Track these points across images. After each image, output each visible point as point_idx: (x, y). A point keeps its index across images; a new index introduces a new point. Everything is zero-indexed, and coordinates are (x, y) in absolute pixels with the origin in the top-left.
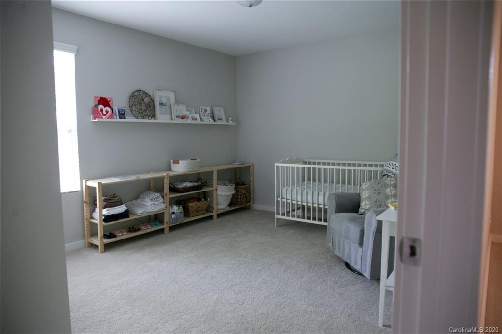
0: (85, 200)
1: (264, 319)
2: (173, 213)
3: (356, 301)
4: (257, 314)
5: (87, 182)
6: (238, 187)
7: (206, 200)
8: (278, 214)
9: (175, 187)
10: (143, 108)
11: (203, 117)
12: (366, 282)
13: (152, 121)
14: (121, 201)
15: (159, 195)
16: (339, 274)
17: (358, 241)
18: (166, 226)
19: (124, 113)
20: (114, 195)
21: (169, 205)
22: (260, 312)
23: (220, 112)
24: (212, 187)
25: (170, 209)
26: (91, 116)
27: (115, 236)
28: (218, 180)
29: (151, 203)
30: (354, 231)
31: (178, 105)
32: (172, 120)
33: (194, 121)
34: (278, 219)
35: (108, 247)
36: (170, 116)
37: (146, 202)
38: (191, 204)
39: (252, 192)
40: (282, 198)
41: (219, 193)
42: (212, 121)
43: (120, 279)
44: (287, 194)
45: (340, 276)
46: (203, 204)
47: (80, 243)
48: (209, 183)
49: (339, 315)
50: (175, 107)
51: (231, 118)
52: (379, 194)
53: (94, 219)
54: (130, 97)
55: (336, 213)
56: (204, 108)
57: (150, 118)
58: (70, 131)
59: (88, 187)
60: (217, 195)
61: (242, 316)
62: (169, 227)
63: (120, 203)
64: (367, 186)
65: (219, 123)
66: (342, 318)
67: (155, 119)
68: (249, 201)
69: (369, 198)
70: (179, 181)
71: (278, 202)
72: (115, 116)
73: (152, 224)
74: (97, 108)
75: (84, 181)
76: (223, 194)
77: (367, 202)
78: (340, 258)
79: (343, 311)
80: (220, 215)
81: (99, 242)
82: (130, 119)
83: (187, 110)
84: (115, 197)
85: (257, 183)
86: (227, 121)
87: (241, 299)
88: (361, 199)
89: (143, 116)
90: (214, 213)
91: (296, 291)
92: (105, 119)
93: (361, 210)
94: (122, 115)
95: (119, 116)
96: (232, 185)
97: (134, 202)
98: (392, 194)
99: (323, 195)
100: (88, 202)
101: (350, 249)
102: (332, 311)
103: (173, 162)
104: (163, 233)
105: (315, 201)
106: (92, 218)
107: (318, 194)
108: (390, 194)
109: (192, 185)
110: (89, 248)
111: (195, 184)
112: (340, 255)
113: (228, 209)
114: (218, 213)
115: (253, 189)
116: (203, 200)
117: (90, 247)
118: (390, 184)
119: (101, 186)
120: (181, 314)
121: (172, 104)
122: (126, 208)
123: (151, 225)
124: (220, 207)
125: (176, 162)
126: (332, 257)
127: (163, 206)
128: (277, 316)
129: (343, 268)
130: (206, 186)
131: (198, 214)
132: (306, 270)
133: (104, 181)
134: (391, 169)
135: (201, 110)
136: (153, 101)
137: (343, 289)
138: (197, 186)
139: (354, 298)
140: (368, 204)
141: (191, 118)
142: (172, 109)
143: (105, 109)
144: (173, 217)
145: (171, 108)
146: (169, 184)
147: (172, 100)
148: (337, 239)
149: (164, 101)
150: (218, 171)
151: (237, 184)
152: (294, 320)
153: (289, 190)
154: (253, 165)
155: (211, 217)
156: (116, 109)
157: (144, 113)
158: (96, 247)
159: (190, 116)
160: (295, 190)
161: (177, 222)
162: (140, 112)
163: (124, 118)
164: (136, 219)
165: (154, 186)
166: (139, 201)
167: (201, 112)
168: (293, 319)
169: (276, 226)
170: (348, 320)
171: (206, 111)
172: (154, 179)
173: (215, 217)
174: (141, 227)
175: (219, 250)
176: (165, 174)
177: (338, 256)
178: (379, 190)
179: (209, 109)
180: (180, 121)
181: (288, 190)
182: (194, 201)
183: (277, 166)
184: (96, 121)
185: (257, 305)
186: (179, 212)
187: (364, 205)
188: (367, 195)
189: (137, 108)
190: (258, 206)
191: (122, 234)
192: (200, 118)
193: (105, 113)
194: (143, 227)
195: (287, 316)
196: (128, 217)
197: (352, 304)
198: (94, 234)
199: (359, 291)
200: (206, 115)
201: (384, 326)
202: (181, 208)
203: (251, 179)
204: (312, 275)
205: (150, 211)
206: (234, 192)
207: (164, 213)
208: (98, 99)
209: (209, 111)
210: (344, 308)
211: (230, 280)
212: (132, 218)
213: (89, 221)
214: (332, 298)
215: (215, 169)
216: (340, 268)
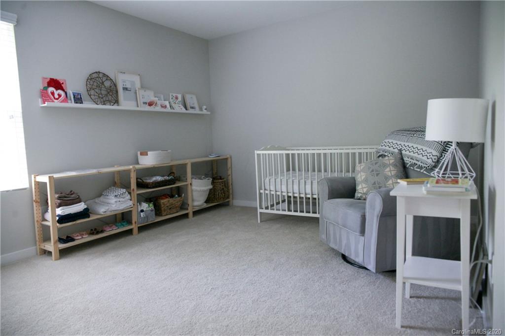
0: (34, 199)
1: (254, 328)
2: (142, 211)
3: (363, 298)
4: (245, 323)
5: (37, 177)
6: (215, 181)
7: (179, 196)
8: (261, 208)
9: (143, 182)
10: (104, 92)
11: (173, 105)
12: (370, 275)
13: (115, 107)
14: (79, 198)
15: (124, 190)
16: (337, 269)
17: (358, 228)
18: (134, 227)
19: (81, 98)
20: (71, 192)
21: (137, 203)
22: (249, 320)
23: (192, 100)
24: (186, 182)
25: (139, 206)
26: (40, 100)
27: (73, 240)
28: (193, 174)
29: (115, 200)
30: (353, 217)
31: (145, 91)
32: (138, 107)
33: (163, 109)
34: (261, 213)
35: (64, 253)
36: (136, 102)
37: (110, 199)
38: (162, 201)
39: (231, 187)
40: (265, 190)
41: (194, 188)
42: (184, 109)
43: (75, 289)
44: (270, 185)
45: (338, 271)
46: (176, 201)
47: (32, 250)
48: (183, 178)
49: (346, 317)
50: (141, 93)
51: (205, 107)
52: (377, 175)
53: (46, 220)
54: (88, 79)
55: (329, 199)
56: (174, 95)
57: (112, 104)
58: (11, 117)
59: (38, 184)
60: (192, 190)
61: (227, 326)
62: (139, 228)
63: (78, 200)
64: (362, 167)
65: (191, 111)
66: (350, 321)
67: (118, 105)
68: (228, 197)
69: (366, 181)
70: (148, 176)
71: (260, 194)
72: (69, 101)
73: (118, 224)
74: (46, 90)
75: (33, 176)
76: (198, 189)
77: (364, 185)
78: (336, 250)
79: (349, 312)
80: (196, 213)
81: (53, 247)
82: (87, 105)
83: (155, 97)
84: (72, 194)
85: (236, 177)
86: (201, 109)
87: (224, 305)
88: (357, 183)
89: (104, 101)
90: (190, 211)
91: (290, 292)
92: (57, 103)
93: (357, 195)
94: (78, 99)
95: (75, 101)
96: (209, 179)
97: (97, 200)
98: (393, 174)
99: (310, 183)
100: (39, 201)
101: (348, 239)
102: (337, 313)
103: (142, 154)
104: (132, 234)
105: (303, 191)
106: (44, 220)
107: (305, 182)
108: (390, 175)
109: (164, 179)
110: (41, 256)
111: (167, 178)
112: (336, 248)
113: (205, 206)
114: (194, 210)
115: (232, 184)
116: (177, 196)
117: (43, 254)
118: (388, 163)
119: (52, 181)
120: (150, 329)
121: (137, 89)
122: (86, 207)
123: (117, 226)
124: (196, 204)
125: (144, 154)
126: (326, 251)
127: (130, 203)
128: (269, 324)
129: (341, 262)
130: (179, 181)
131: (172, 212)
132: (299, 266)
133: (56, 176)
134: (387, 148)
135: (171, 97)
136: (115, 85)
137: (344, 286)
138: (169, 181)
139: (360, 296)
140: (365, 188)
141: (159, 105)
142: (138, 94)
143: (56, 93)
144: (142, 216)
145: (136, 93)
146: (137, 179)
147: (138, 85)
148: (331, 228)
149: (128, 86)
150: (193, 164)
151: (214, 179)
152: (292, 328)
153: (273, 180)
154: (231, 157)
155: (186, 216)
156: (70, 93)
157: (104, 98)
158: (50, 253)
159: (159, 103)
160: (278, 180)
161: (148, 222)
162: (99, 97)
163: (81, 103)
164: (97, 219)
165: (119, 181)
166: (102, 198)
167: (171, 98)
168: (290, 327)
169: (259, 222)
170: (357, 322)
171: (177, 98)
172: (119, 172)
173: (191, 215)
174: (105, 229)
175: (195, 250)
176: (131, 167)
177: (333, 249)
178: (377, 171)
179: (180, 96)
180: (147, 108)
181: (271, 180)
182: (167, 198)
183: (257, 154)
184: (46, 105)
185: (245, 312)
186: (149, 210)
187: (361, 189)
188: (363, 178)
189: (96, 92)
190: (238, 202)
191: (82, 238)
192: (170, 107)
193: (56, 96)
194: (108, 229)
195: (282, 323)
196: (89, 217)
197: (359, 302)
198: (47, 239)
199: (363, 287)
200: (176, 102)
201: (402, 327)
202: (151, 205)
203: (229, 172)
204: (307, 273)
205: (113, 209)
206: (211, 187)
207: (131, 211)
208: (48, 80)
209: (180, 99)
210: (350, 308)
211: (210, 283)
212: (93, 217)
213: (41, 224)
214: (334, 298)
215: (189, 162)
216: (337, 262)
